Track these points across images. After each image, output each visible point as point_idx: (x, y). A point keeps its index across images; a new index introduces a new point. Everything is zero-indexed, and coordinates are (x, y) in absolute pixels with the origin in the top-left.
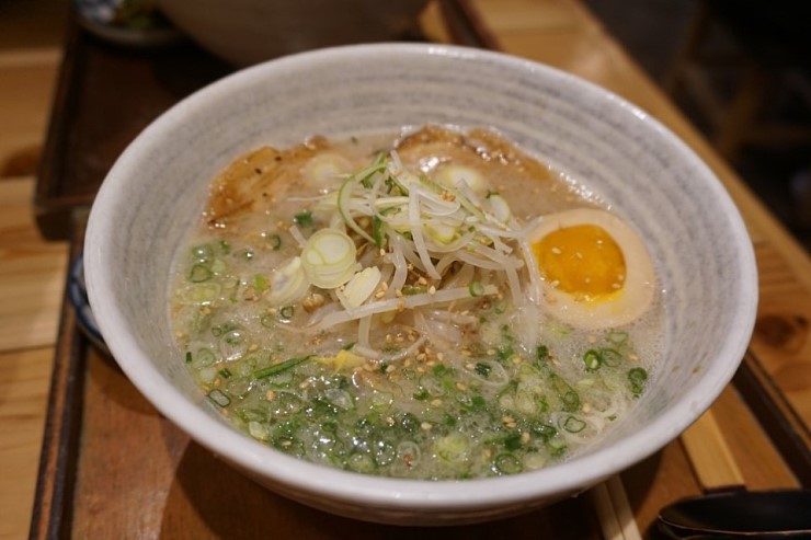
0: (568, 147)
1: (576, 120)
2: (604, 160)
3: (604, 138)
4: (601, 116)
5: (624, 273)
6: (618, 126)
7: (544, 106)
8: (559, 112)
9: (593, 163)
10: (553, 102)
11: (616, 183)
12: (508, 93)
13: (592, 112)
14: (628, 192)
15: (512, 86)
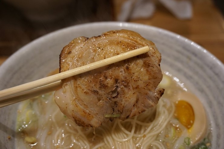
0: (196, 78)
1: (202, 68)
2: (209, 87)
3: (210, 78)
4: (211, 68)
5: (193, 120)
6: (217, 74)
7: (190, 59)
8: (196, 63)
9: (205, 87)
10: (194, 58)
11: (211, 98)
12: (178, 51)
13: (208, 66)
14: (215, 103)
15: (180, 49)
